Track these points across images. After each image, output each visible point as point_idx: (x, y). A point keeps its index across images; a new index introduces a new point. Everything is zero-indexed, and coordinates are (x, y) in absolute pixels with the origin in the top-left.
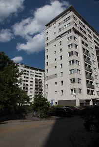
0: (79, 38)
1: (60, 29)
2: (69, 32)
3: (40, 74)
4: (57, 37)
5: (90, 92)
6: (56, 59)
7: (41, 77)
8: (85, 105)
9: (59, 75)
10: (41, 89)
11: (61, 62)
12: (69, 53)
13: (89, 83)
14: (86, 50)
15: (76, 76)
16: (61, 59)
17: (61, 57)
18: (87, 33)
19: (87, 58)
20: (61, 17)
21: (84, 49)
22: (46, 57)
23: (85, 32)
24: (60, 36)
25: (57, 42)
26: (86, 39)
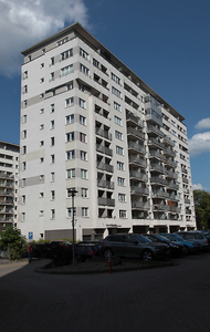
0: (91, 100)
1: (53, 74)
2: (69, 85)
3: (10, 157)
4: (47, 92)
5: (105, 213)
6: (42, 143)
7: (10, 166)
8: (93, 239)
9: (48, 177)
10: (12, 198)
11: (53, 151)
12: (68, 135)
13: (105, 195)
14: (102, 127)
15: (77, 183)
16: (53, 144)
17: (53, 139)
18: (111, 83)
19: (103, 144)
20: (55, 43)
21: (98, 125)
22: (22, 134)
23: (104, 84)
24: (53, 90)
25: (46, 104)
26: (105, 99)
